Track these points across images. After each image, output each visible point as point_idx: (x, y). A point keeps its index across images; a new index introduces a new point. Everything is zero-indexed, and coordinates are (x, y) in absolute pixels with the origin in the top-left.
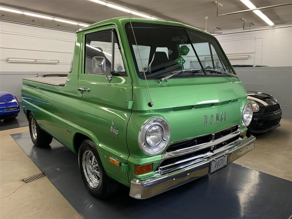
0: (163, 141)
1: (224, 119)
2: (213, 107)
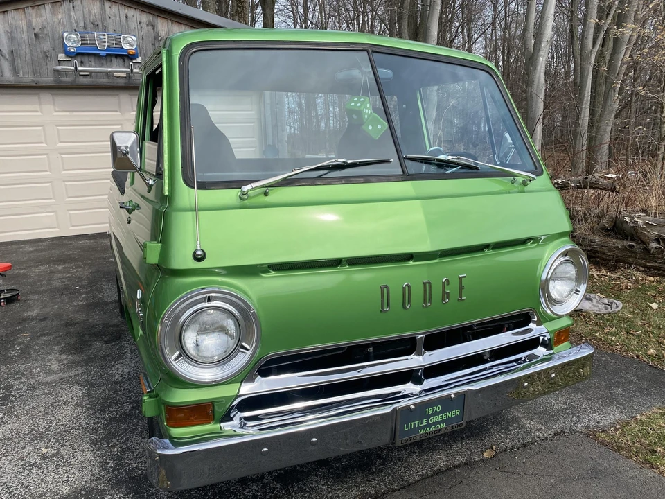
0: (241, 350)
1: (454, 296)
2: (412, 263)
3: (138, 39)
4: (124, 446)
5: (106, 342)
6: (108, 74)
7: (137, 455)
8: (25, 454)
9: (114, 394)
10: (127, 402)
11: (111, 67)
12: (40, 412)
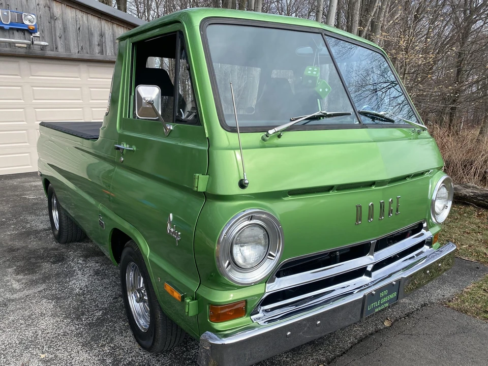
0: (268, 257)
1: (394, 212)
2: (373, 188)
3: (37, 17)
4: (112, 345)
5: (54, 263)
6: (11, 44)
7: (127, 351)
8: (25, 360)
9: (82, 304)
10: (97, 310)
11: (14, 39)
12: (21, 324)
